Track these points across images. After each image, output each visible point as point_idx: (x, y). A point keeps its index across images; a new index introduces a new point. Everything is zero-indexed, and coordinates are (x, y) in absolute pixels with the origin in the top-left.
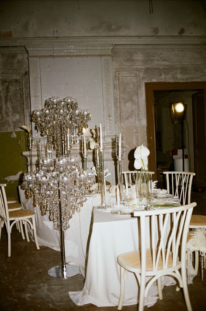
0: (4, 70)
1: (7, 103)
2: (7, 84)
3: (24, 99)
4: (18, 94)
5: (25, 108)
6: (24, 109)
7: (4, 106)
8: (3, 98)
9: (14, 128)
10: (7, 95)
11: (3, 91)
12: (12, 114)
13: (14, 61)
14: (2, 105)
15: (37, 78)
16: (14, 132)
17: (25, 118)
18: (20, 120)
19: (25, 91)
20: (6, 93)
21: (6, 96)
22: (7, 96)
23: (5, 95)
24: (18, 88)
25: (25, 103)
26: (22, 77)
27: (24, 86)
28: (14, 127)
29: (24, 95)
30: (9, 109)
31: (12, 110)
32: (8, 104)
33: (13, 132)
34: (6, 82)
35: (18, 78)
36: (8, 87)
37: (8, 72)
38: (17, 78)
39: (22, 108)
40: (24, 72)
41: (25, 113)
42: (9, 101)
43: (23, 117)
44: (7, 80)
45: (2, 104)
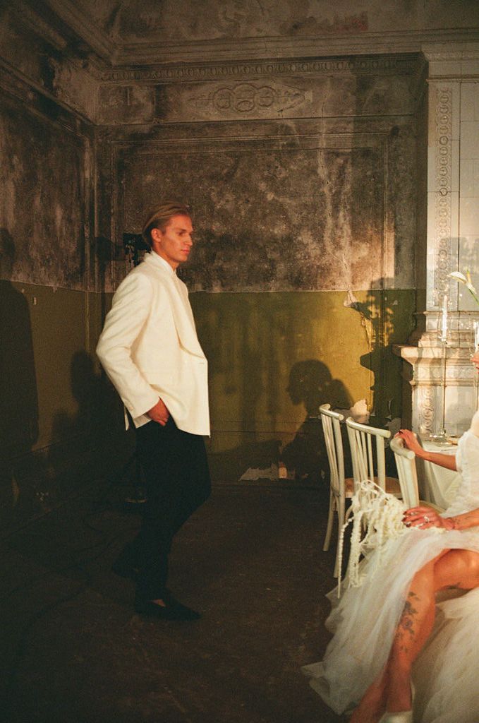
0: (336, 123)
1: (338, 211)
2: (342, 161)
3: (386, 202)
4: (371, 190)
5: (386, 228)
6: (383, 229)
7: (330, 221)
8: (329, 200)
9: (353, 283)
10: (340, 192)
11: (330, 180)
12: (351, 244)
13: (365, 99)
14: (325, 218)
15: (449, 142)
16: (353, 293)
17: (385, 255)
18: (371, 261)
19: (390, 182)
20: (336, 185)
21: (336, 192)
22: (338, 193)
23: (334, 191)
24: (369, 173)
25: (387, 215)
26: (383, 144)
27: (386, 167)
28: (353, 277)
29: (387, 193)
30: (341, 228)
31: (350, 231)
32: (341, 214)
33: (350, 292)
34: (338, 155)
35: (371, 144)
36: (342, 169)
37: (345, 128)
38: (369, 146)
39: (376, 227)
40: (390, 128)
41: (386, 242)
42: (345, 207)
43: (379, 251)
44: (341, 151)
45: (324, 215)
